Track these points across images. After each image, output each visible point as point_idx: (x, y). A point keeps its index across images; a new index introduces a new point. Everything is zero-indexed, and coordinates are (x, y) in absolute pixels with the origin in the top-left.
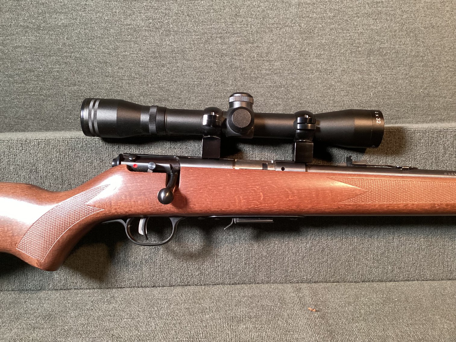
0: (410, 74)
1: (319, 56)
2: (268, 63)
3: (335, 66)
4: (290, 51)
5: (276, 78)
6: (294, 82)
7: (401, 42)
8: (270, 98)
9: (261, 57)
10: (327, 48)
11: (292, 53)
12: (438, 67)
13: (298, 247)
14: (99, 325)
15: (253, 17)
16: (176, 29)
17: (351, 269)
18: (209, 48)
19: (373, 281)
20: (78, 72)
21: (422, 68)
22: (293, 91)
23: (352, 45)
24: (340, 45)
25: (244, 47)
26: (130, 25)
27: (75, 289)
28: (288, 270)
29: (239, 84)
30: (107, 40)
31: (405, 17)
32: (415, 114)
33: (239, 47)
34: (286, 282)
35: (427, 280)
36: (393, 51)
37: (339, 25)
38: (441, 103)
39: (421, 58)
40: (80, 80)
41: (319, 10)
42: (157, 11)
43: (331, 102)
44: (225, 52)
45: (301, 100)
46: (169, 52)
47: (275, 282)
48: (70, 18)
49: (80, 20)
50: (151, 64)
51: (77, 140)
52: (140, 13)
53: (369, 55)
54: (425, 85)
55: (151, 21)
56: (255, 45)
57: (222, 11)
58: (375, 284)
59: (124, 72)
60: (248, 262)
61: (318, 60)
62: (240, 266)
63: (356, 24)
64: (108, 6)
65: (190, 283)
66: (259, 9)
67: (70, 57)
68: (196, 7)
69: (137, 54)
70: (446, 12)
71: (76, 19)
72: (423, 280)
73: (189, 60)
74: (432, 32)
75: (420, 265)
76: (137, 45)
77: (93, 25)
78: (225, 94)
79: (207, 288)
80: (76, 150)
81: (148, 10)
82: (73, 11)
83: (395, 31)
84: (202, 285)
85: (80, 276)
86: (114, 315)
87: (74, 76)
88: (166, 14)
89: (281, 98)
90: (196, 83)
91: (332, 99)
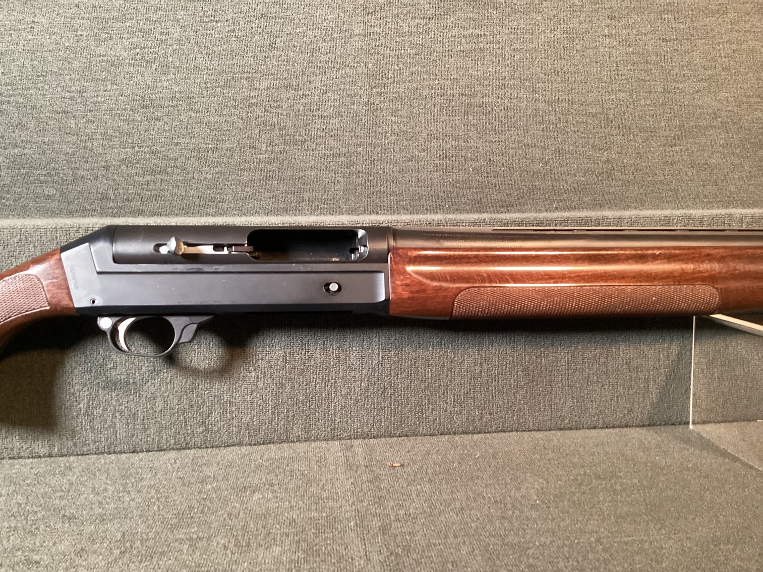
0: (525, 141)
1: (394, 113)
2: (320, 120)
3: (418, 128)
4: (353, 104)
5: (332, 142)
6: (359, 150)
7: (511, 94)
8: (324, 172)
9: (310, 110)
10: (406, 101)
11: (355, 107)
12: (564, 132)
13: (349, 387)
14: (45, 503)
15: (297, 50)
16: (177, 64)
17: (424, 416)
18: (230, 94)
19: (455, 434)
20: (21, 126)
21: (541, 133)
22: (359, 162)
23: (443, 97)
24: (426, 97)
25: (283, 94)
26: (104, 56)
27: (10, 458)
28: (335, 420)
29: (276, 149)
30: (68, 77)
31: (517, 57)
32: (533, 199)
33: (276, 94)
34: (333, 439)
35: (529, 431)
36: (501, 107)
37: (423, 67)
38: (569, 183)
39: (541, 118)
40: (24, 139)
41: (394, 44)
42: (148, 35)
43: (414, 180)
44: (254, 101)
45: (370, 175)
46: (167, 97)
47: (317, 439)
48: (8, 41)
49: (24, 46)
50: (139, 117)
51: (11, 231)
52: (121, 38)
53: (467, 113)
54: (547, 158)
55: (138, 50)
56: (301, 92)
57: (250, 39)
58: (457, 438)
59: (95, 128)
60: (276, 411)
61: (393, 118)
62: (264, 418)
63: (447, 66)
64: (69, 25)
65: (190, 445)
66: (305, 39)
67: (9, 102)
68: (209, 32)
69: (117, 100)
70: (575, 52)
71: (17, 44)
72: (525, 431)
73: (198, 111)
74: (556, 80)
75: (520, 409)
76: (115, 87)
77: (45, 54)
78: (255, 164)
79: (215, 451)
80: (9, 246)
81: (134, 33)
82: (12, 32)
83: (504, 78)
84: (207, 448)
85: (17, 437)
86: (69, 491)
87: (14, 132)
88: (162, 42)
89: (341, 173)
90: (210, 146)
91: (415, 175)
